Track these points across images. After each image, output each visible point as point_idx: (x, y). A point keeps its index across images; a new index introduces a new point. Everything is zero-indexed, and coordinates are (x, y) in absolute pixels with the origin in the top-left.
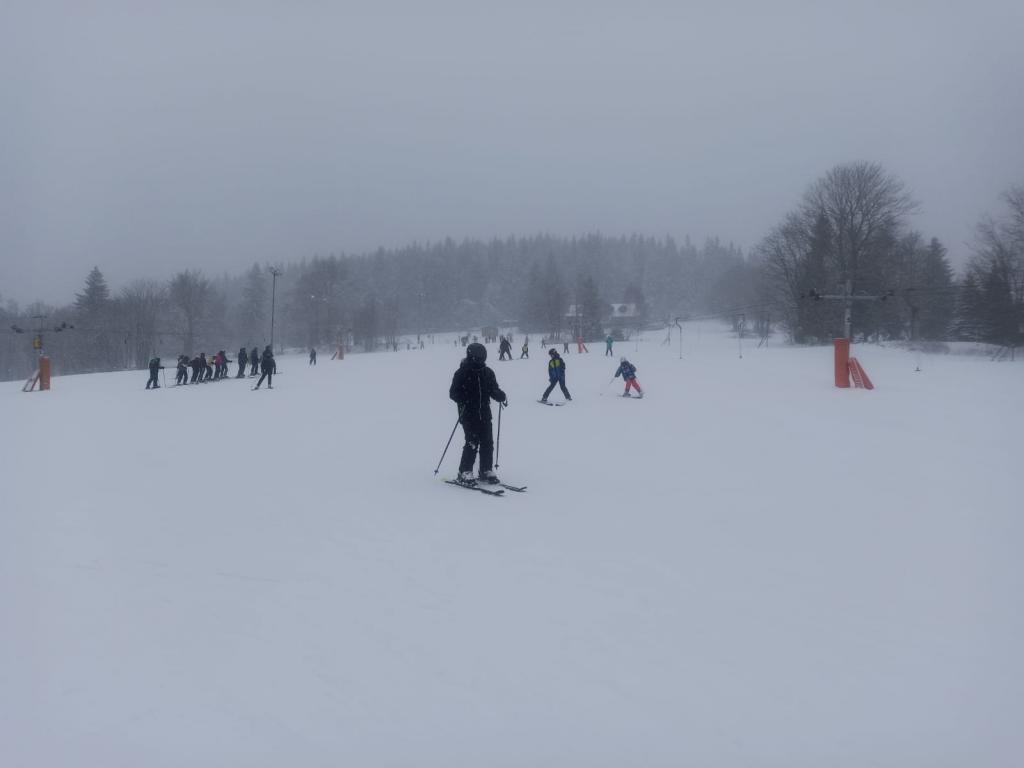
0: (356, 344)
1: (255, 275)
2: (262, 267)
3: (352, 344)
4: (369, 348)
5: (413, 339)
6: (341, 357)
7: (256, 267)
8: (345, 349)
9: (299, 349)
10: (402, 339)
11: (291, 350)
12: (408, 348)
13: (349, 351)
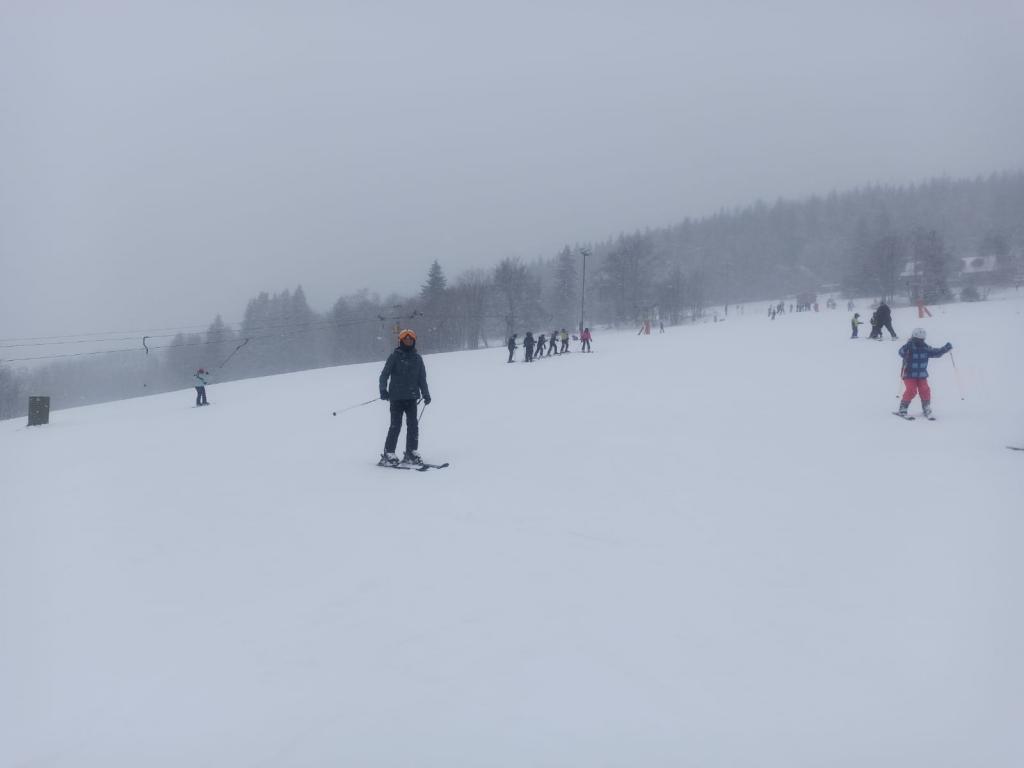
0: (661, 318)
1: (566, 257)
2: (572, 250)
3: (658, 317)
4: (675, 321)
5: (720, 310)
6: (648, 332)
7: (567, 250)
8: (650, 324)
9: (606, 326)
10: (708, 311)
11: (599, 326)
12: (715, 320)
13: (654, 326)
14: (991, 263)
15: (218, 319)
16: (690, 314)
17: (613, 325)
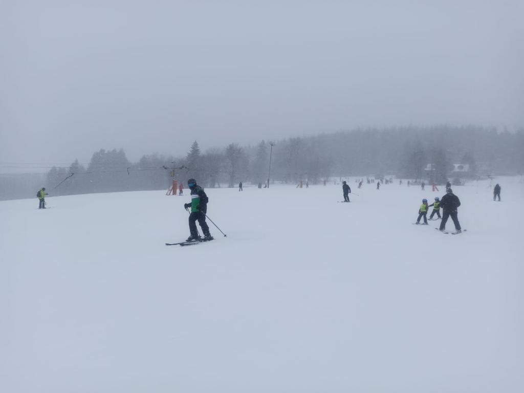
0: (308, 180)
1: (262, 146)
2: (265, 142)
3: (307, 180)
4: (316, 182)
6: (301, 187)
7: (263, 142)
8: (303, 183)
9: (281, 182)
10: (332, 179)
12: (335, 184)
14: (466, 168)
15: (77, 161)
16: (322, 179)
17: (284, 182)
